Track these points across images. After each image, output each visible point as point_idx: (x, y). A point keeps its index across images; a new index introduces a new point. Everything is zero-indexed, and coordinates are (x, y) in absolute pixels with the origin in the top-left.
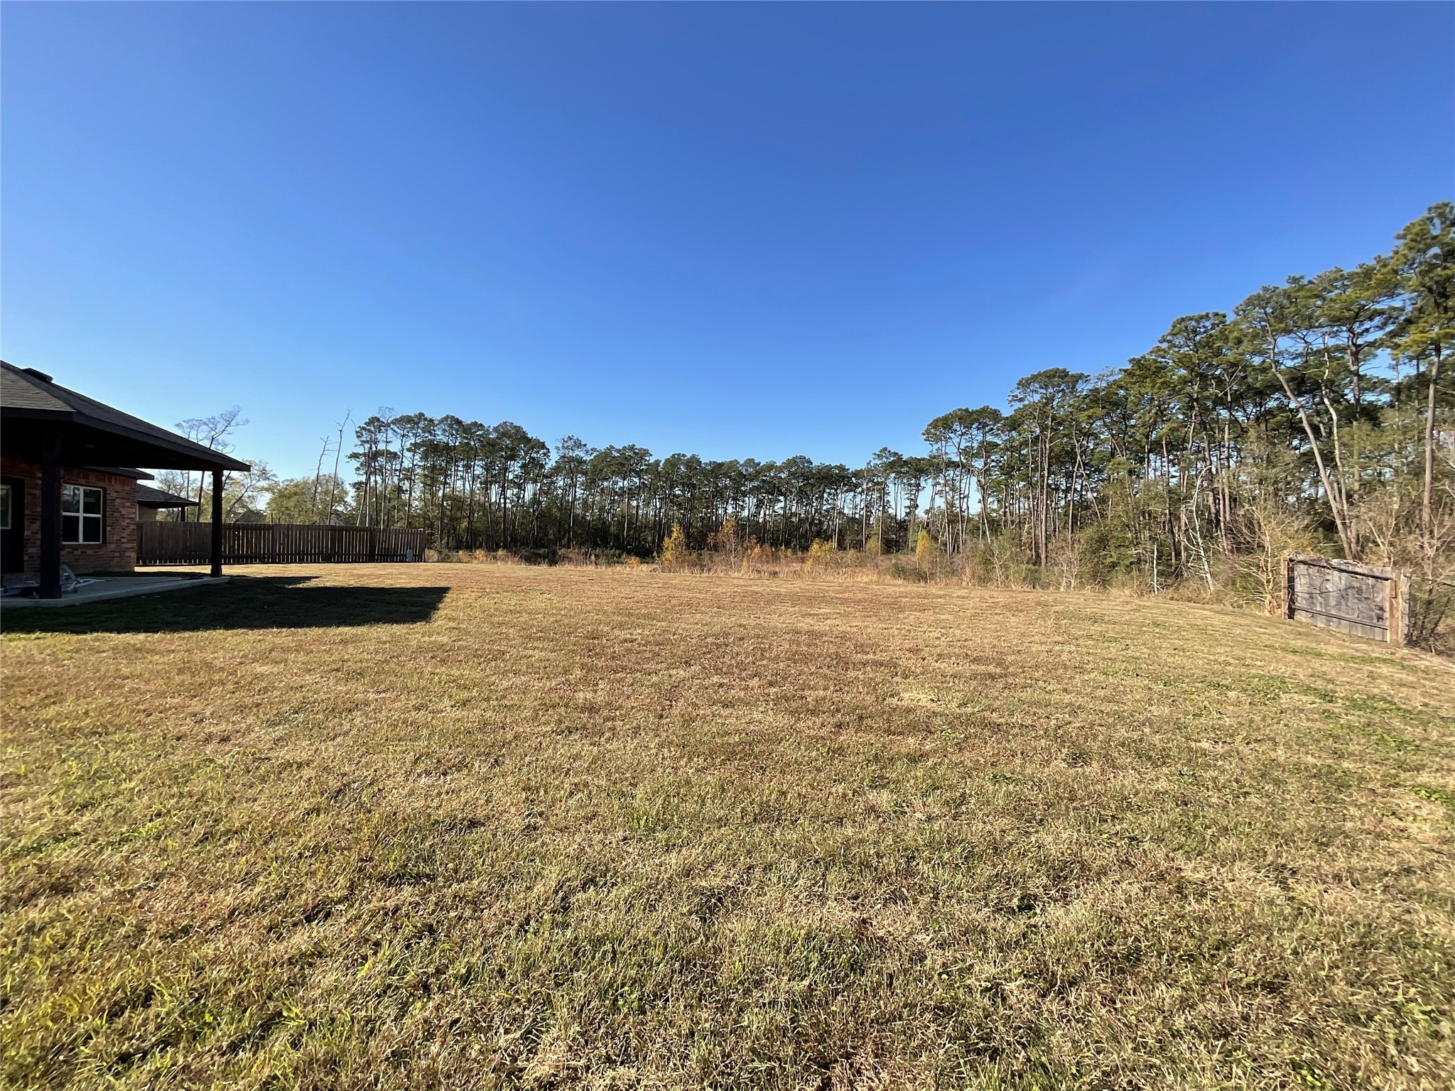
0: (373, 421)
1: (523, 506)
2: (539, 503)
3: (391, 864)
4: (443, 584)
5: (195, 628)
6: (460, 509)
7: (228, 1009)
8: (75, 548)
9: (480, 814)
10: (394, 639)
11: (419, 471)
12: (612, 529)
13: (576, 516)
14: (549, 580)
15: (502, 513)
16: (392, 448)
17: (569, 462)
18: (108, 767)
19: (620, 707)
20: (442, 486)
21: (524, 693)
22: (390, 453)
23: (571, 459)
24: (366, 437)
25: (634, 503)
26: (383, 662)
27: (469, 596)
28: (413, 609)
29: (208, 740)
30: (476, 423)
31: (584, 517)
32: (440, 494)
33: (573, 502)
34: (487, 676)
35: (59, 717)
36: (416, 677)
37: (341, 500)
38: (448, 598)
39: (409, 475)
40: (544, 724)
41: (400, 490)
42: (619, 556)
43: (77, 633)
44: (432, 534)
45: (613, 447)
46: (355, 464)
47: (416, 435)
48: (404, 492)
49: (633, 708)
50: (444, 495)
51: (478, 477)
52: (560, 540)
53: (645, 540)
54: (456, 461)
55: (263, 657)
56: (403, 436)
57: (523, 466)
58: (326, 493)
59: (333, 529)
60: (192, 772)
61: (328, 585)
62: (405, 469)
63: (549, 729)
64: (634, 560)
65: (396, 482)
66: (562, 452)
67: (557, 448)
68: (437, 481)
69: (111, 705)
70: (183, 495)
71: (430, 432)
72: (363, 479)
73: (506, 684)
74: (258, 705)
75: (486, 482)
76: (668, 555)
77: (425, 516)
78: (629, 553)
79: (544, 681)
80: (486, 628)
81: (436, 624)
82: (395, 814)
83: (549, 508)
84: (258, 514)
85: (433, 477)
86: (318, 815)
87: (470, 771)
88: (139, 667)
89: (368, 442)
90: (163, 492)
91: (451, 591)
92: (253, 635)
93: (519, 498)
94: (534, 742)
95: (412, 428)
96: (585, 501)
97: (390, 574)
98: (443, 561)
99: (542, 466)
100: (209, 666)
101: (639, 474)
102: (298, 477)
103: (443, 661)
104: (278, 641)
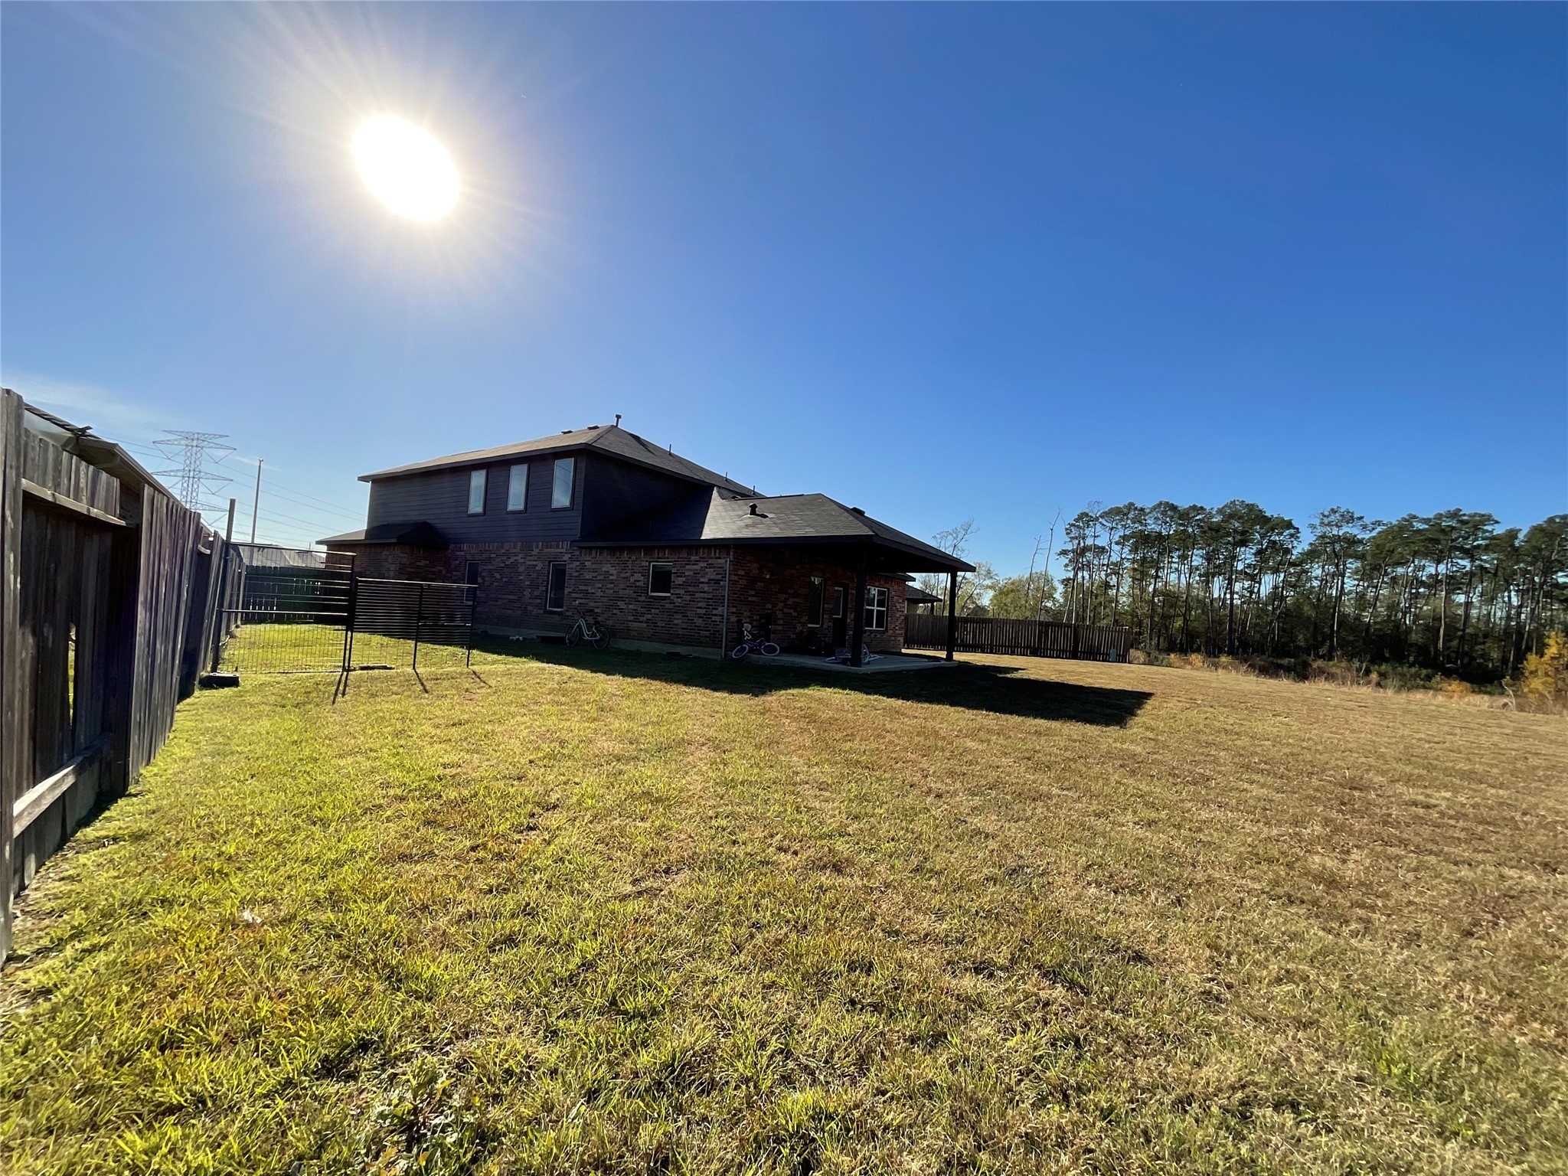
0: (1080, 518)
1: (1257, 603)
2: (1283, 598)
3: (1049, 958)
4: (1146, 689)
5: (931, 702)
6: (1173, 606)
7: (913, 1008)
8: (872, 632)
9: (1149, 950)
10: (1084, 740)
11: (1127, 564)
12: (1414, 637)
13: (1343, 618)
14: (1290, 699)
15: (1227, 612)
16: (1100, 542)
17: (1333, 543)
18: (871, 794)
19: (1386, 895)
20: (1153, 581)
21: (1227, 832)
22: (1099, 547)
23: (1337, 539)
24: (1075, 533)
25: (1461, 598)
26: (1071, 760)
27: (1173, 705)
28: (1109, 711)
29: (929, 792)
30: (1195, 506)
31: (1358, 618)
32: (1151, 589)
33: (1339, 598)
34: (1182, 801)
35: (851, 751)
36: (1101, 783)
37: (1051, 597)
38: (1149, 705)
39: (1116, 569)
40: (1252, 878)
41: (1107, 585)
42: (1429, 678)
43: (867, 694)
44: (1140, 634)
45: (1415, 517)
46: (1065, 560)
47: (1125, 527)
48: (1111, 587)
49: (1410, 903)
50: (1155, 590)
51: (1197, 569)
52: (1316, 648)
53: (1485, 656)
54: (1170, 552)
55: (972, 735)
56: (1112, 529)
57: (1259, 553)
58: (1037, 589)
59: (1041, 624)
60: (916, 815)
61: (1032, 677)
62: (1113, 564)
63: (1257, 886)
64: (1455, 686)
65: (1104, 577)
66: (1319, 531)
67: (1313, 526)
68: (1147, 575)
69: (877, 749)
70: (934, 593)
71: (1140, 522)
72: (1071, 575)
73: (1205, 815)
74: (964, 774)
75: (1206, 575)
76: (1536, 683)
77: (1133, 614)
78: (1448, 674)
79: (1261, 825)
80: (1189, 746)
81: (1131, 732)
82: (1059, 912)
83: (1298, 605)
84: (983, 609)
85: (1143, 570)
86: (995, 885)
87: (1144, 898)
88: (895, 726)
89: (1076, 538)
90: (923, 592)
91: (1153, 698)
92: (970, 714)
93: (1251, 593)
94: (1233, 895)
95: (1122, 520)
96: (1361, 597)
97: (1091, 672)
98: (1151, 663)
99: (1287, 551)
100: (936, 733)
101: (1470, 554)
102: (1015, 577)
103: (1133, 773)
104: (985, 722)
